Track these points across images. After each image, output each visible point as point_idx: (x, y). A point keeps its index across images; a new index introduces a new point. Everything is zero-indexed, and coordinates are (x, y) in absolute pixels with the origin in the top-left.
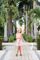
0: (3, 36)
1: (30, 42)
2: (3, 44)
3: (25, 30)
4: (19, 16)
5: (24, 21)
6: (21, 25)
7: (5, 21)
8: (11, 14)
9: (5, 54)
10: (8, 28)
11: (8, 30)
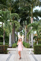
0: (8, 43)
1: (28, 48)
2: (8, 49)
3: (24, 39)
4: (20, 29)
5: (23, 32)
6: (21, 35)
7: (10, 32)
8: (14, 27)
9: (9, 58)
10: (12, 38)
11: (12, 39)
